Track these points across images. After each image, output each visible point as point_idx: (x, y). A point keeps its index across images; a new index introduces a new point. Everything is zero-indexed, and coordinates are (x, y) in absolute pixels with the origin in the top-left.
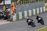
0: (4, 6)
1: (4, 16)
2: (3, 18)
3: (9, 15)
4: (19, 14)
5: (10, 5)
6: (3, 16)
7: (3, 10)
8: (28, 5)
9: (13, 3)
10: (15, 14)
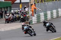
0: (21, 4)
1: (21, 17)
2: (19, 20)
3: (27, 16)
4: (41, 15)
5: (29, 3)
6: (19, 17)
7: (19, 9)
8: (52, 3)
9: (32, 1)
10: (35, 15)
